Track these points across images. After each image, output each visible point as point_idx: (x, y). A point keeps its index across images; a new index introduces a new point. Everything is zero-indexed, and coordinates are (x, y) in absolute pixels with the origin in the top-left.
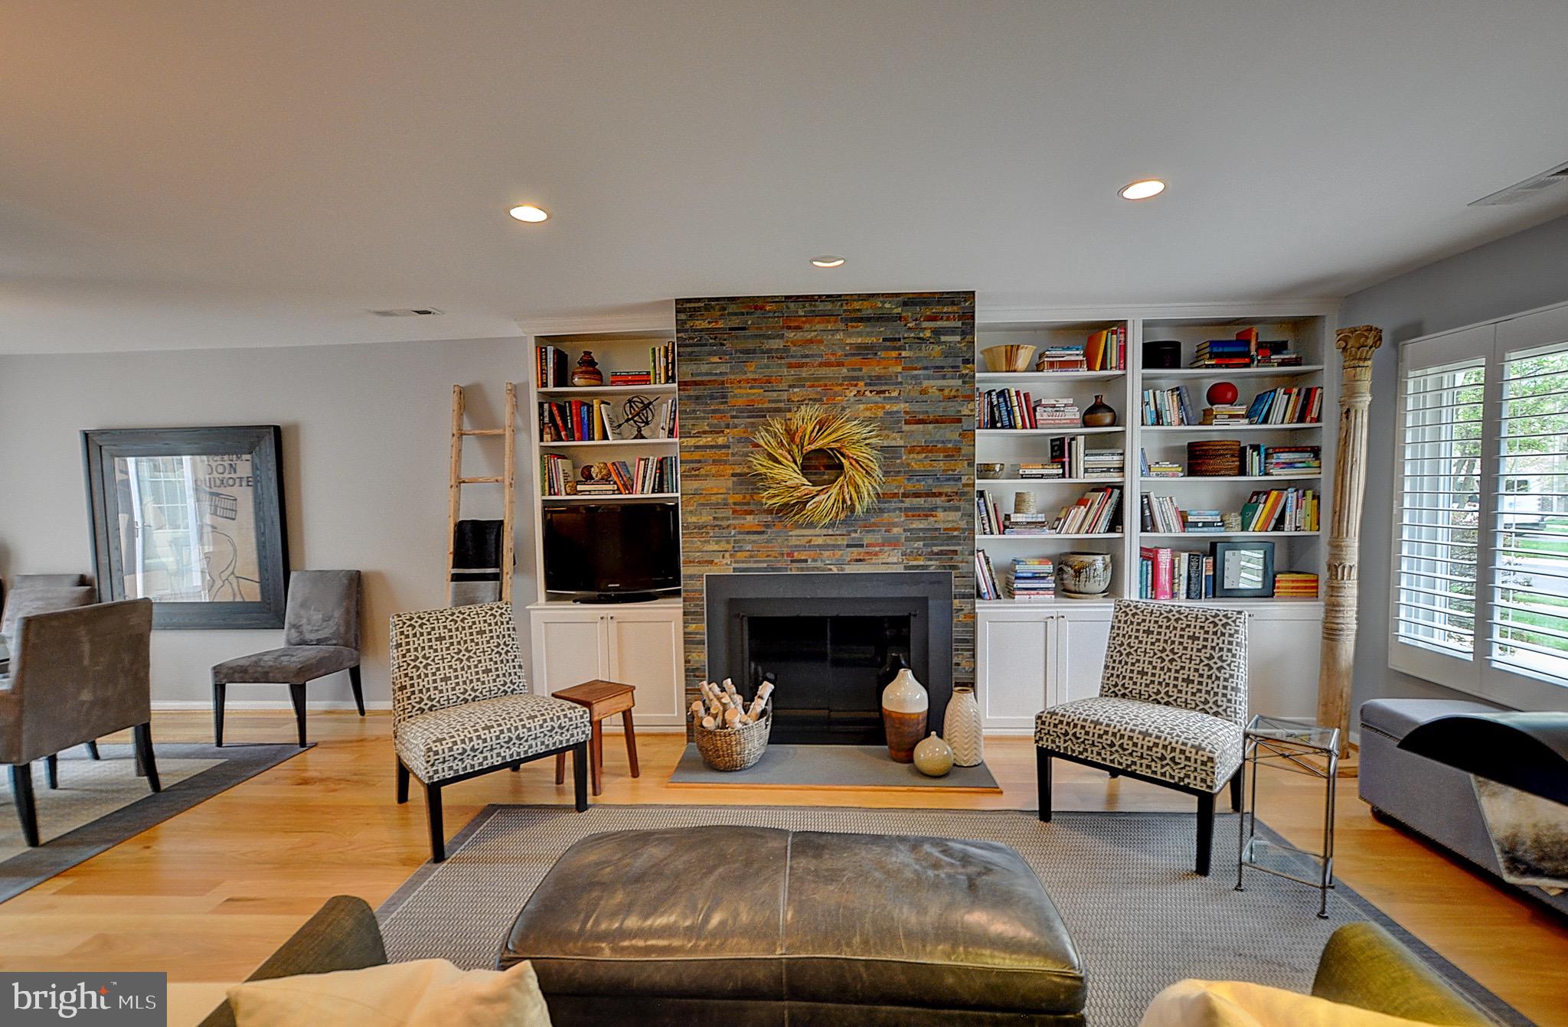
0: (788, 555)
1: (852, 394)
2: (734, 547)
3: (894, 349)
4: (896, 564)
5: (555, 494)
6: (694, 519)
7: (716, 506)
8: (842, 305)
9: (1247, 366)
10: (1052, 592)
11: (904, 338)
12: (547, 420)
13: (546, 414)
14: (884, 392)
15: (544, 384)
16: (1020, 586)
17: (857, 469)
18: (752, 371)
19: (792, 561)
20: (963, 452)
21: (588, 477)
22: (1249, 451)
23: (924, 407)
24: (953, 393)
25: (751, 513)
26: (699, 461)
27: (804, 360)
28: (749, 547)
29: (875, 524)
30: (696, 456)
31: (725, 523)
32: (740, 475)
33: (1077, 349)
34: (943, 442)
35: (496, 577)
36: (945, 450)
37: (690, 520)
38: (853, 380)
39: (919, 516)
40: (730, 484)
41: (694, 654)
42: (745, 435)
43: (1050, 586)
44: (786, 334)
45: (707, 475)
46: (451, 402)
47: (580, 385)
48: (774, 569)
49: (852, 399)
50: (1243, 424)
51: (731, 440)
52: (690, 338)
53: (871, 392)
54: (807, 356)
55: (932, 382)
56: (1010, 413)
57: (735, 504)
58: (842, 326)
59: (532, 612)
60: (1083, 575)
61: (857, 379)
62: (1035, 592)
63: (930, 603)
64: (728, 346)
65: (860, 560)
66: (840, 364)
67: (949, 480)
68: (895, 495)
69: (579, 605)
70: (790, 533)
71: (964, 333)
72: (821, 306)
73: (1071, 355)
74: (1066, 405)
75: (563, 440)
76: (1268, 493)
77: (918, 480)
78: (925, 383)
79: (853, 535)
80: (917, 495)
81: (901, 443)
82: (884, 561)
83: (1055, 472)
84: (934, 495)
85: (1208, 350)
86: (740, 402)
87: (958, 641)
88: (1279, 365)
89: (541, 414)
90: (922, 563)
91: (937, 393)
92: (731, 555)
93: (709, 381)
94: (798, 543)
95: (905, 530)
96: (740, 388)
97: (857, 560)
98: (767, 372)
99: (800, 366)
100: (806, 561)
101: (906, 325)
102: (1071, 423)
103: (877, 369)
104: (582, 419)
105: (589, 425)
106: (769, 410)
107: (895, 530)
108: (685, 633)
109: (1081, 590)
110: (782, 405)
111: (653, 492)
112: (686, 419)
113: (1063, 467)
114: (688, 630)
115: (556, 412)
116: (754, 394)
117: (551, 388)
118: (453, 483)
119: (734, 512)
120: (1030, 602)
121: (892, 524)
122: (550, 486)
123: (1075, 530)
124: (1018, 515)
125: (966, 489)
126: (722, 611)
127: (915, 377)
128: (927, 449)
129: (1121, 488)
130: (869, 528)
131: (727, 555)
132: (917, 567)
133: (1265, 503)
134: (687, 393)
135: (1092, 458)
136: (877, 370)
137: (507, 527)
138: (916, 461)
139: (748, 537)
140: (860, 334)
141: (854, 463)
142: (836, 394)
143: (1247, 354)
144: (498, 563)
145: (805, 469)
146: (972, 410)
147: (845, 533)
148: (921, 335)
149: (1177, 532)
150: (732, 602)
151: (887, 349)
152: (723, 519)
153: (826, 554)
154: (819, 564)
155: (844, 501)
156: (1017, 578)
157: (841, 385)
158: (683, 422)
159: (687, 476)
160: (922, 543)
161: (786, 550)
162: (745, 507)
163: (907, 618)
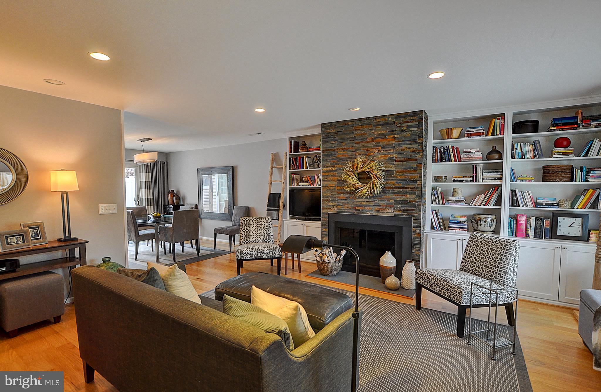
0: (354, 208)
1: (377, 152)
2: (337, 204)
3: (392, 134)
4: (391, 213)
5: (293, 186)
6: (325, 195)
7: (332, 190)
8: (374, 121)
9: (576, 129)
10: (466, 230)
11: (396, 130)
12: (291, 163)
13: (291, 161)
14: (388, 150)
15: (291, 152)
16: (451, 226)
17: (376, 179)
18: (344, 145)
19: (355, 210)
20: (417, 172)
21: (302, 181)
22: (576, 170)
23: (403, 155)
24: (414, 150)
25: (342, 193)
26: (327, 176)
27: (360, 141)
28: (342, 204)
29: (384, 198)
31: (334, 196)
32: (339, 180)
33: (481, 128)
34: (410, 168)
35: (278, 210)
36: (410, 171)
38: (377, 147)
39: (400, 196)
40: (336, 183)
42: (341, 167)
43: (465, 227)
44: (355, 132)
45: (330, 180)
46: (270, 158)
47: (301, 152)
48: (349, 212)
49: (377, 154)
50: (571, 157)
52: (325, 136)
53: (383, 151)
54: (361, 139)
55: (406, 146)
56: (449, 155)
57: (337, 190)
58: (374, 128)
59: (284, 221)
61: (379, 146)
62: (458, 229)
63: (403, 228)
64: (337, 138)
65: (378, 211)
66: (373, 141)
67: (412, 182)
68: (391, 188)
69: (298, 220)
70: (355, 200)
71: (419, 127)
72: (366, 122)
73: (478, 130)
74: (475, 152)
75: (295, 169)
76: (587, 190)
77: (400, 183)
78: (403, 147)
79: (376, 202)
80: (399, 188)
81: (394, 169)
82: (387, 212)
83: (469, 179)
84: (406, 188)
86: (340, 156)
87: (414, 244)
88: (596, 127)
89: (290, 161)
90: (401, 213)
91: (408, 150)
93: (331, 150)
94: (357, 204)
95: (394, 201)
96: (340, 151)
97: (377, 211)
98: (349, 145)
99: (359, 143)
100: (360, 210)
101: (396, 126)
102: (478, 159)
104: (301, 162)
105: (302, 164)
106: (349, 158)
107: (391, 201)
110: (353, 156)
112: (324, 162)
113: (473, 177)
114: (323, 230)
115: (294, 161)
116: (344, 153)
117: (293, 153)
118: (269, 182)
119: (337, 192)
120: (455, 233)
121: (390, 198)
122: (292, 183)
123: (479, 204)
124: (453, 197)
125: (418, 186)
126: (333, 225)
127: (400, 144)
128: (403, 171)
129: (501, 187)
130: (381, 200)
131: (335, 207)
132: (399, 215)
133: (585, 195)
134: (324, 154)
135: (486, 174)
136: (386, 143)
137: (282, 196)
138: (399, 175)
139: (341, 201)
140: (380, 130)
141: (375, 176)
142: (371, 152)
143: (576, 123)
144: (278, 207)
145: (359, 179)
146: (421, 156)
147: (373, 201)
148: (402, 129)
149: (531, 207)
150: (336, 223)
151: (389, 135)
152: (334, 195)
153: (367, 208)
154: (364, 211)
155: (371, 190)
156: (450, 222)
157: (373, 149)
160: (401, 206)
161: (353, 206)
162: (340, 191)
163: (394, 233)
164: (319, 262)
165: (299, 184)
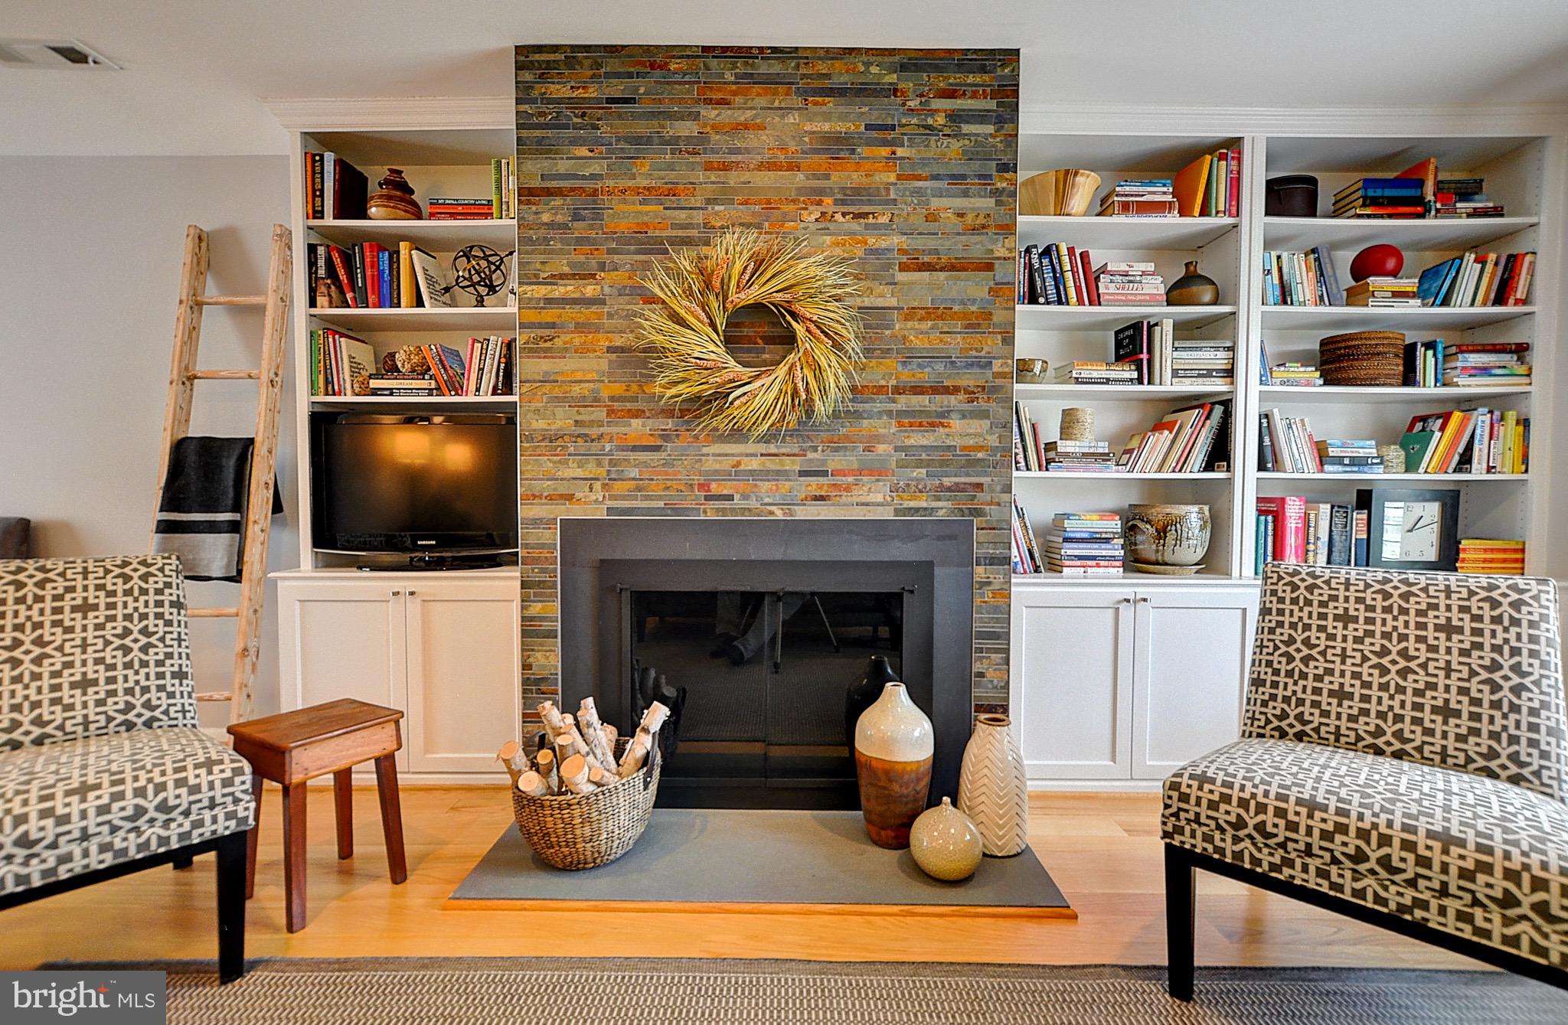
0: (701, 486)
1: (813, 217)
2: (608, 472)
3: (885, 143)
4: (882, 505)
5: (334, 394)
6: (541, 424)
7: (581, 403)
9: (1422, 216)
10: (1118, 564)
11: (903, 126)
12: (322, 272)
13: (321, 262)
14: (865, 215)
15: (318, 214)
16: (1069, 552)
17: (817, 339)
18: (644, 173)
19: (707, 498)
20: (995, 319)
21: (388, 367)
22: (1420, 350)
23: (932, 243)
24: (981, 220)
25: (638, 414)
26: (553, 326)
27: (734, 158)
28: (634, 473)
29: (847, 438)
30: (549, 315)
31: (594, 432)
32: (622, 350)
33: (1164, 185)
34: (962, 302)
35: (235, 527)
36: (965, 316)
37: (535, 425)
38: (815, 196)
39: (921, 425)
40: (604, 364)
41: (539, 655)
42: (630, 283)
43: (1117, 553)
44: (703, 113)
45: (566, 350)
46: (182, 252)
47: (379, 219)
48: (677, 511)
49: (813, 227)
50: (1413, 308)
51: (607, 290)
52: (538, 115)
53: (844, 215)
54: (737, 151)
55: (945, 202)
56: (1059, 281)
57: (612, 399)
58: (798, 101)
59: (279, 583)
60: (1171, 537)
61: (821, 192)
62: (1093, 563)
63: (938, 571)
64: (605, 130)
65: (822, 498)
66: (793, 167)
67: (972, 365)
68: (881, 390)
69: (366, 573)
70: (705, 450)
71: (1000, 121)
72: (762, 68)
73: (1154, 193)
74: (1144, 273)
75: (349, 306)
76: (1446, 417)
77: (919, 365)
78: (936, 203)
79: (810, 455)
80: (917, 390)
81: (893, 302)
82: (863, 499)
83: (1127, 375)
84: (947, 391)
85: (1360, 193)
86: (624, 226)
87: (982, 635)
88: (1469, 216)
89: (312, 264)
90: (924, 504)
91: (954, 219)
92: (604, 486)
93: (573, 189)
94: (717, 467)
95: (897, 449)
96: (625, 202)
97: (816, 498)
98: (672, 175)
99: (725, 167)
100: (730, 498)
101: (904, 104)
102: (1152, 300)
103: (855, 175)
104: (381, 273)
105: (391, 282)
106: (673, 242)
107: (881, 448)
108: (523, 619)
109: (1167, 559)
110: (694, 233)
111: (494, 393)
112: (532, 252)
113: (1139, 369)
114: (527, 613)
115: (337, 260)
116: (647, 213)
117: (329, 221)
118: (175, 376)
119: (611, 412)
120: (1085, 577)
121: (878, 439)
122: (324, 374)
123: (1156, 467)
124: (1068, 443)
125: (999, 382)
126: (586, 581)
127: (919, 192)
128: (932, 313)
129: (1227, 404)
130: (837, 445)
131: (598, 485)
132: (917, 510)
133: (1442, 429)
134: (533, 207)
135: (1184, 355)
136: (856, 178)
137: (260, 450)
138: (918, 335)
139: (632, 456)
140: (827, 117)
141: (812, 327)
142: (785, 218)
143: (1420, 201)
144: (239, 504)
145: (732, 342)
146: (1010, 250)
147: (796, 451)
148: (930, 121)
149: (1310, 471)
150: (605, 567)
151: (870, 143)
152: (590, 424)
153: (765, 486)
154: (753, 503)
155: (795, 393)
156: (1066, 540)
157: (795, 201)
158: (526, 258)
159: (531, 350)
160: (924, 471)
161: (697, 479)
162: (629, 406)
163: (899, 596)
164: (533, 800)
165: (374, 384)
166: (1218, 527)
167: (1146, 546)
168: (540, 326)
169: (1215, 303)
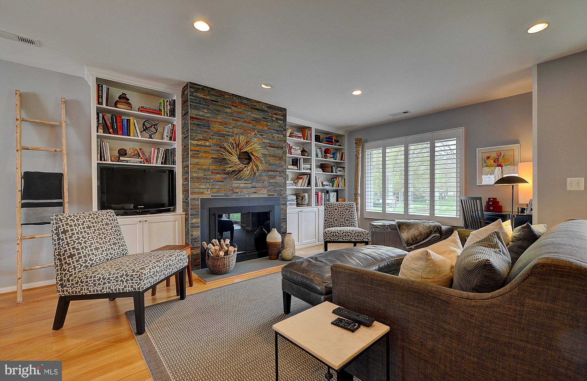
0: (232, 190)
1: (253, 134)
2: (212, 187)
3: (266, 122)
4: (266, 194)
5: (105, 160)
6: (196, 175)
7: (205, 170)
8: (250, 103)
9: (333, 145)
10: (296, 205)
11: (269, 119)
12: (101, 122)
13: (101, 119)
14: (262, 135)
15: (100, 104)
17: (257, 160)
18: (220, 119)
19: (233, 193)
20: (283, 158)
22: (333, 167)
23: (273, 142)
24: (281, 139)
25: (218, 173)
26: (198, 151)
27: (238, 119)
28: (217, 187)
30: (197, 148)
31: (208, 177)
32: (215, 158)
33: (301, 133)
34: (278, 154)
36: (279, 157)
37: (194, 175)
38: (254, 130)
39: (272, 178)
40: (211, 161)
41: (195, 232)
42: (217, 143)
43: (295, 203)
44: (232, 108)
45: (202, 157)
48: (227, 196)
49: (253, 136)
50: (332, 160)
51: (211, 144)
52: (196, 100)
53: (259, 134)
54: (239, 118)
57: (212, 169)
58: (250, 110)
60: (304, 199)
61: (255, 129)
62: (292, 205)
63: (275, 207)
64: (211, 106)
65: (255, 193)
66: (249, 123)
67: (280, 167)
70: (233, 182)
71: (284, 121)
72: (244, 101)
73: (299, 134)
74: (298, 149)
75: (110, 133)
76: (336, 178)
77: (272, 166)
78: (274, 135)
79: (254, 184)
80: (271, 171)
81: (267, 153)
82: (262, 193)
83: (296, 168)
84: (276, 171)
85: (325, 139)
86: (215, 130)
87: (282, 219)
88: (338, 146)
89: (98, 118)
90: (273, 194)
91: (277, 138)
92: (210, 190)
93: (203, 119)
94: (235, 186)
95: (268, 183)
96: (215, 124)
98: (225, 120)
99: (237, 121)
100: (238, 193)
101: (269, 115)
102: (299, 154)
103: (261, 127)
104: (123, 126)
105: (127, 128)
106: (226, 135)
107: (265, 182)
108: (191, 223)
109: (303, 204)
110: (230, 134)
111: (162, 164)
112: (193, 133)
113: (298, 167)
115: (106, 119)
116: (220, 128)
117: (104, 106)
119: (212, 173)
121: (265, 180)
123: (300, 186)
126: (206, 213)
127: (271, 132)
128: (274, 156)
129: (310, 175)
130: (258, 181)
132: (271, 195)
133: (336, 180)
134: (193, 122)
135: (304, 165)
138: (271, 160)
139: (217, 183)
140: (256, 114)
141: (255, 157)
142: (248, 133)
143: (332, 142)
144: (62, 197)
145: (240, 159)
147: (250, 183)
148: (273, 119)
149: (321, 187)
150: (211, 209)
151: (263, 121)
152: (208, 175)
153: (245, 190)
154: (242, 194)
157: (250, 130)
158: (192, 134)
159: (193, 156)
160: (273, 187)
161: (231, 188)
162: (216, 171)
163: (269, 212)
165: (122, 158)
166: (310, 197)
167: (300, 202)
168: (195, 151)
169: (307, 156)
